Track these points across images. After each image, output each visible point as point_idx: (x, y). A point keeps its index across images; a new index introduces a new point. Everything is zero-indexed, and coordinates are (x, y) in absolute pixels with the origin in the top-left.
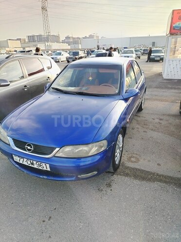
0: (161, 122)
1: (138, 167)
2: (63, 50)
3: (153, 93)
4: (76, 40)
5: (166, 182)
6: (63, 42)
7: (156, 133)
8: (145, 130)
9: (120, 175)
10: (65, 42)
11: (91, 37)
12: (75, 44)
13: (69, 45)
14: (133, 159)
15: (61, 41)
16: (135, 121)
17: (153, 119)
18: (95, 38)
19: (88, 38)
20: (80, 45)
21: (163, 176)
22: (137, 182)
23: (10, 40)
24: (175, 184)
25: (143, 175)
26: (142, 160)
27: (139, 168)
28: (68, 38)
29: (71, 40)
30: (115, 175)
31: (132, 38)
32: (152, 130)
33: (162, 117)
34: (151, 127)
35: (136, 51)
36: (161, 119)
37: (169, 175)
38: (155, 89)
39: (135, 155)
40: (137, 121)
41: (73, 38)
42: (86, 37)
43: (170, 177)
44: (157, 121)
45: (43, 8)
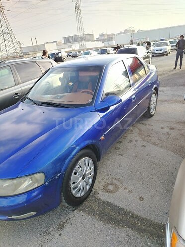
0: (170, 132)
1: (111, 200)
2: (92, 49)
3: (175, 93)
4: (111, 36)
5: (139, 230)
6: (98, 40)
7: (157, 149)
8: (145, 143)
9: (84, 211)
10: (99, 40)
11: (127, 31)
12: (110, 41)
13: (103, 43)
14: (111, 188)
15: (95, 40)
16: (138, 131)
17: (162, 128)
18: (131, 33)
19: (123, 33)
20: (114, 41)
21: (139, 218)
22: (99, 225)
23: (47, 43)
24: (152, 234)
25: (113, 214)
26: (121, 190)
27: (112, 202)
28: (102, 35)
29: (106, 37)
30: (76, 211)
31: (172, 28)
32: (154, 144)
33: (174, 126)
34: (154, 139)
35: (171, 42)
36: (172, 129)
37: (149, 218)
38: (181, 87)
39: (115, 181)
40: (140, 130)
41: (108, 35)
42: (121, 33)
43: (148, 221)
44: (166, 130)
45: (77, 8)
